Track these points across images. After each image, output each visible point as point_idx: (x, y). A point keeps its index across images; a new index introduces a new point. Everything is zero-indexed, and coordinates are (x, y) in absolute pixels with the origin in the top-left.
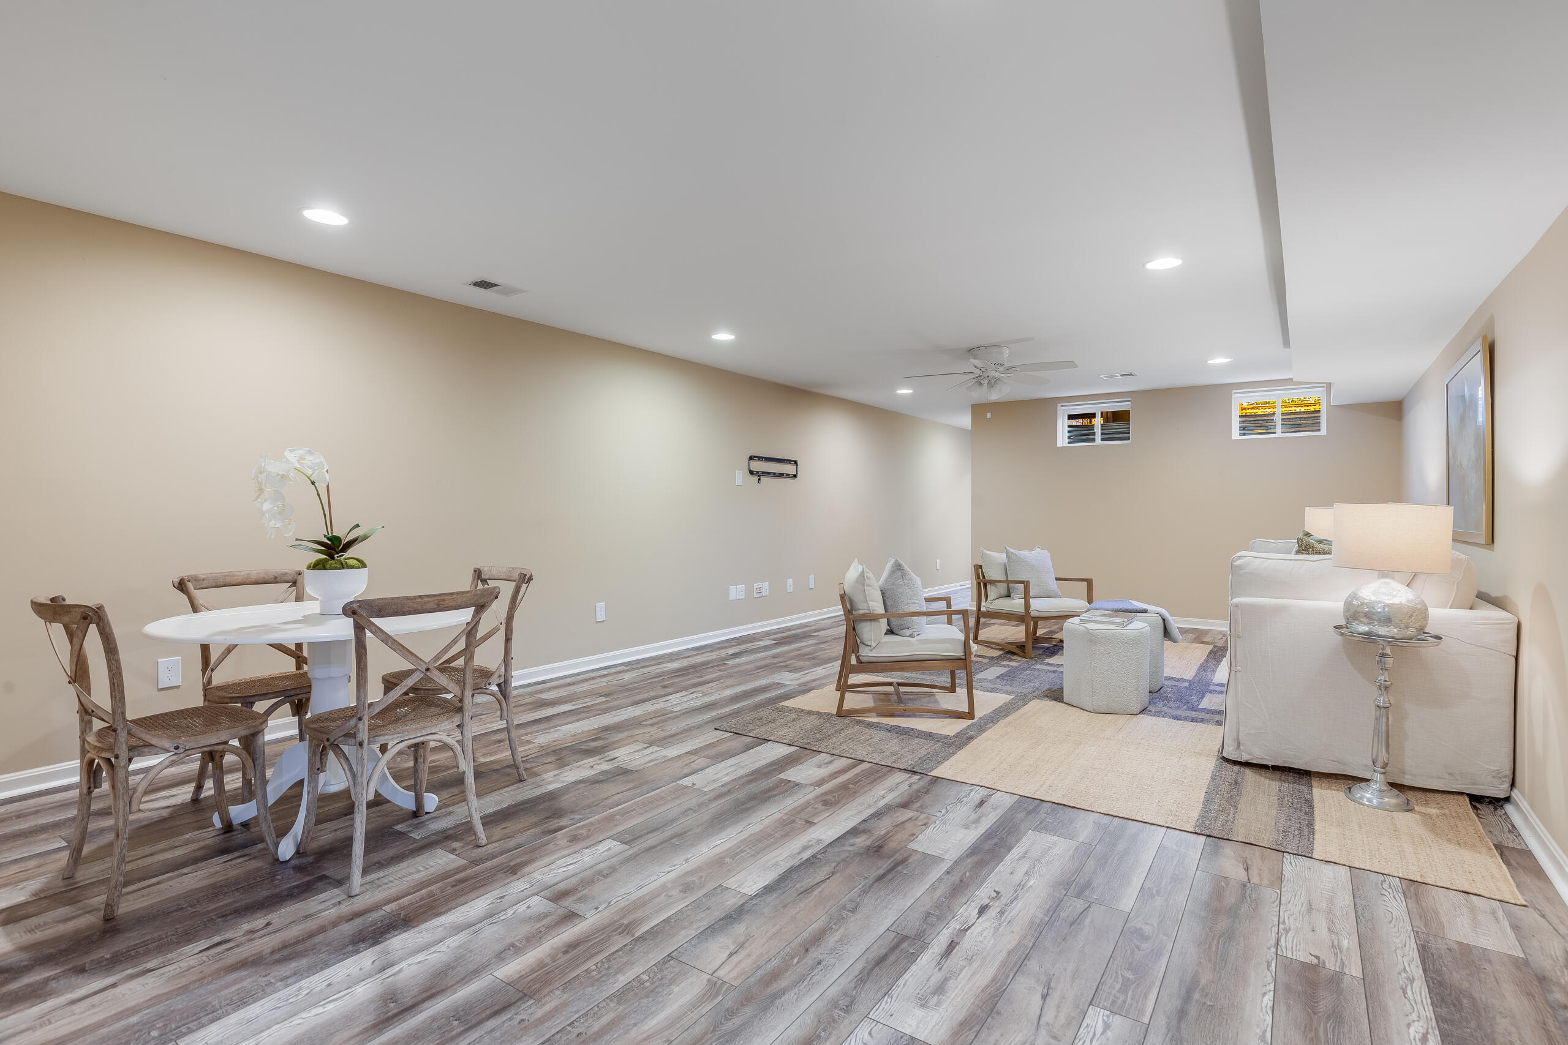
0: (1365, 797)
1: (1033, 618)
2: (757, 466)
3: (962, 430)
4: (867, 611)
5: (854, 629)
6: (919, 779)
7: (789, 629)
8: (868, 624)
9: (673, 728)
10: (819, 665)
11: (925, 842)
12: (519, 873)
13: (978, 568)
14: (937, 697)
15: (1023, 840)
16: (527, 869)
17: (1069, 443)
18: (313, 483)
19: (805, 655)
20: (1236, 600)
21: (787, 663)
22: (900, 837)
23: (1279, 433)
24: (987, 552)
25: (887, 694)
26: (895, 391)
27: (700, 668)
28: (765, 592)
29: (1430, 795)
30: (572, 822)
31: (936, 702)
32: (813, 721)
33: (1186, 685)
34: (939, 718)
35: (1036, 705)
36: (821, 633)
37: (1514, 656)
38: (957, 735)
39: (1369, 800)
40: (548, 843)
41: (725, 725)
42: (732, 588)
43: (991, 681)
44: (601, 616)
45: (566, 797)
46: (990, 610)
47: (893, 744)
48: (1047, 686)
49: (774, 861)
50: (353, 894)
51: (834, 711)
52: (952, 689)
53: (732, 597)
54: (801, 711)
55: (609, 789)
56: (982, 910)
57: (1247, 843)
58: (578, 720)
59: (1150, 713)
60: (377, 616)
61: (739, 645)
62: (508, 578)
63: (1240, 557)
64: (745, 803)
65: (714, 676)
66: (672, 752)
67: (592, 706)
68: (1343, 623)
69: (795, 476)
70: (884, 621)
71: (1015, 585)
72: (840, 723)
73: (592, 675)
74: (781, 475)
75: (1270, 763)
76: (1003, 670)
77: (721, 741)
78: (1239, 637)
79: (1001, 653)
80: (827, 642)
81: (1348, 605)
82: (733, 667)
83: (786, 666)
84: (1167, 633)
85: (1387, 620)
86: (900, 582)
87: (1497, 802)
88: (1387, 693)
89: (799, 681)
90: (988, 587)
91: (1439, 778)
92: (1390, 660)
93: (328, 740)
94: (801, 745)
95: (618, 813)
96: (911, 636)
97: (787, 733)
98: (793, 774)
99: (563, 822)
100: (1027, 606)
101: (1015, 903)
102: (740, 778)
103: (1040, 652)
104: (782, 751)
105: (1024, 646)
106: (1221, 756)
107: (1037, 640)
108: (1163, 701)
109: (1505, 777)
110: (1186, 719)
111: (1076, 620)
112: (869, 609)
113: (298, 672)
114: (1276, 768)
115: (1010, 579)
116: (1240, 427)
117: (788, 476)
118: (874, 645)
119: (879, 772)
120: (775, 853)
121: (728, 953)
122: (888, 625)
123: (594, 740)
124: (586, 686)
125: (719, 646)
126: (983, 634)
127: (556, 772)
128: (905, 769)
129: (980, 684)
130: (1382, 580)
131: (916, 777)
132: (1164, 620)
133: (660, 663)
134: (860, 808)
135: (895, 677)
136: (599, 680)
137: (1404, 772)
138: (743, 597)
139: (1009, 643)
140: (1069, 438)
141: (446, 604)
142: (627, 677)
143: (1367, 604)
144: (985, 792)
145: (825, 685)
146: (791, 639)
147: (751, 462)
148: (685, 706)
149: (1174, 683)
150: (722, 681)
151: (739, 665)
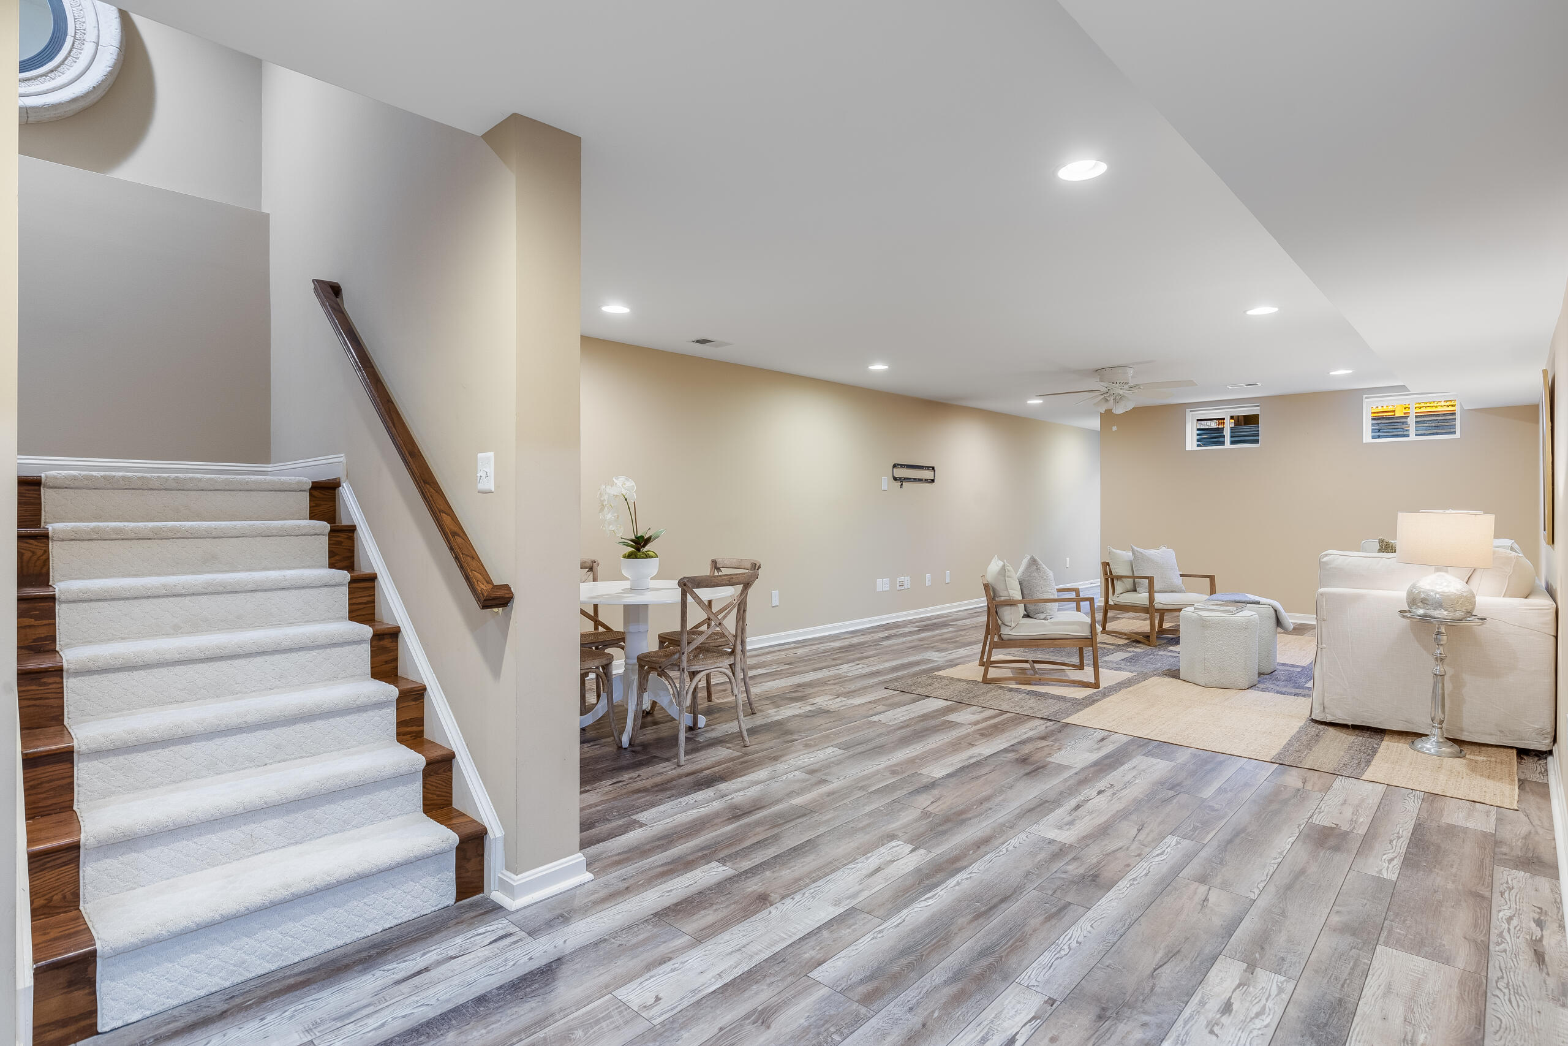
0: (1424, 747)
1: (1158, 610)
2: (901, 473)
3: (1090, 432)
4: (1008, 598)
5: (996, 612)
6: (1053, 724)
7: (928, 618)
8: (1009, 608)
9: (852, 687)
10: (961, 647)
11: (1058, 758)
12: (779, 760)
13: (1106, 565)
14: (1068, 672)
15: (1134, 760)
16: (784, 759)
17: (1198, 446)
18: (626, 500)
19: (947, 639)
20: (1321, 590)
21: (933, 645)
22: (1039, 755)
23: (1412, 437)
24: (1114, 550)
25: (1024, 669)
26: (1026, 401)
27: (858, 647)
28: (907, 585)
29: (1484, 748)
30: (800, 737)
31: (1067, 676)
32: (964, 686)
33: (1299, 670)
34: (1069, 686)
35: (1155, 680)
36: (958, 623)
37: (1554, 636)
38: (1084, 699)
39: (1428, 749)
40: (790, 747)
41: (892, 686)
42: (879, 581)
43: (1116, 663)
44: (775, 602)
45: (789, 724)
46: (1116, 603)
47: (1032, 702)
48: (1168, 668)
49: (950, 763)
50: (681, 764)
51: (980, 680)
52: (1081, 667)
53: (879, 589)
54: (952, 679)
55: (818, 721)
56: (1100, 792)
57: (1311, 769)
58: (774, 680)
59: (1258, 689)
60: (697, 588)
61: (886, 630)
62: (739, 567)
63: (1326, 555)
64: (921, 732)
65: (872, 653)
66: (857, 701)
67: (781, 671)
68: (1407, 608)
69: (933, 481)
70: (1021, 607)
71: (1140, 580)
72: (986, 687)
73: (771, 649)
74: (920, 480)
75: (1350, 723)
76: (1128, 655)
77: (891, 696)
78: (1324, 620)
79: (1127, 641)
80: (965, 630)
81: (1410, 593)
82: (886, 647)
83: (933, 647)
84: (1279, 622)
85: (1439, 605)
86: (1035, 574)
87: (1543, 755)
88: (1443, 664)
89: (946, 659)
90: (1115, 582)
91: (1491, 734)
92: (1445, 638)
93: (660, 667)
94: (956, 700)
95: (832, 733)
96: (1045, 619)
97: (946, 693)
98: (953, 717)
99: (795, 737)
100: (1151, 599)
101: (1123, 790)
102: (913, 718)
103: (1165, 641)
104: (942, 704)
105: (1149, 636)
106: (1310, 718)
107: (1162, 631)
108: (1273, 680)
109: (1547, 734)
110: (1289, 694)
111: (1191, 609)
112: (1009, 596)
113: (597, 631)
114: (1355, 727)
115: (1136, 574)
116: (1373, 430)
117: (926, 481)
118: (1013, 626)
119: (1021, 719)
120: (950, 759)
121: (930, 802)
122: (1025, 610)
123: (794, 692)
124: (769, 658)
125: (870, 631)
126: (1110, 626)
127: (776, 710)
128: (1041, 718)
129: (1106, 664)
130: (1438, 573)
131: (1051, 723)
132: (1276, 611)
133: (823, 643)
134: (1009, 738)
135: (1032, 655)
136: (778, 653)
137: (1462, 730)
138: (888, 589)
139: (1135, 633)
140: (1198, 440)
141: (734, 581)
142: (801, 651)
143: (1423, 592)
144: (1106, 733)
145: (970, 661)
146: (932, 627)
147: (895, 469)
148: (856, 673)
149: (1288, 668)
150: (880, 657)
151: (891, 646)
